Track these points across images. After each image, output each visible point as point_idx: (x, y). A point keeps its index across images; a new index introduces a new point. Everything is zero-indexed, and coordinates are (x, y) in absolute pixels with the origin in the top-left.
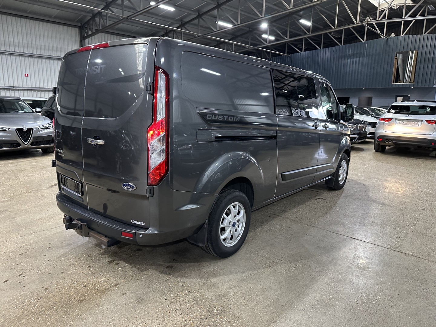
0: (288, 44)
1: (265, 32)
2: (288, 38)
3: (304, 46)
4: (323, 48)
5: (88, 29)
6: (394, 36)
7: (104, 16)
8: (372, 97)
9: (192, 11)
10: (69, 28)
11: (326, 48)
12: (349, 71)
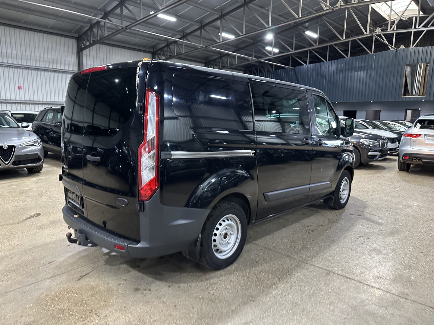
0: (292, 56)
1: (270, 44)
2: (294, 50)
3: (309, 59)
4: (329, 60)
5: (86, 40)
6: (404, 47)
7: (102, 26)
8: (380, 111)
9: (195, 21)
10: (66, 39)
11: (332, 60)
12: (357, 84)
